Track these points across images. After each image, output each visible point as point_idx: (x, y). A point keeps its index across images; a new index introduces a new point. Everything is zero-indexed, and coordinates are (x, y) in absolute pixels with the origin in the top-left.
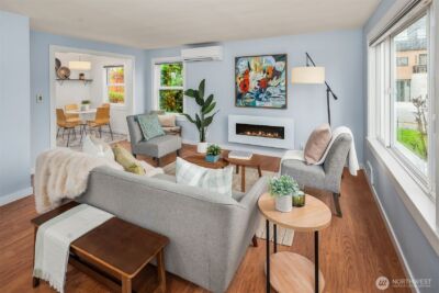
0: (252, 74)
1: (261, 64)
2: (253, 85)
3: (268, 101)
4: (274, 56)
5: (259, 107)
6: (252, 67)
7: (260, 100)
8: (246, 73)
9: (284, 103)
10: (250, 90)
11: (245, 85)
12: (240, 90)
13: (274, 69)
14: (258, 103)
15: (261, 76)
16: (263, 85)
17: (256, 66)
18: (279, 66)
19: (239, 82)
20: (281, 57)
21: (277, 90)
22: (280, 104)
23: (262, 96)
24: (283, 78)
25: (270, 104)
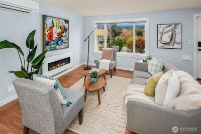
0: (55, 28)
1: (59, 23)
2: (55, 36)
3: (62, 45)
4: (65, 20)
5: (58, 49)
6: (55, 24)
7: (59, 45)
8: (51, 28)
9: (67, 45)
10: (53, 39)
11: (51, 36)
12: (47, 39)
13: (64, 27)
14: (57, 47)
15: (59, 30)
16: (60, 35)
17: (56, 24)
18: (66, 25)
19: (47, 33)
20: (67, 22)
21: (65, 38)
22: (66, 45)
23: (59, 42)
24: (67, 32)
25: (62, 47)
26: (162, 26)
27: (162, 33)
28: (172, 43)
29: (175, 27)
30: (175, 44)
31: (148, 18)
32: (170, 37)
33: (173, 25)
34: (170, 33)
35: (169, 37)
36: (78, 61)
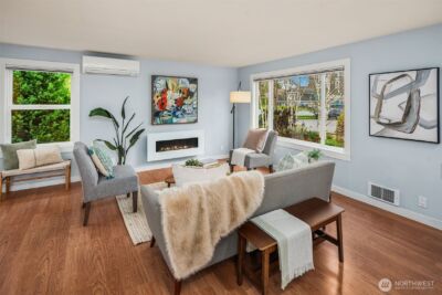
0: (169, 93)
1: (178, 85)
2: (170, 103)
3: (183, 117)
4: (188, 79)
5: (176, 123)
6: (170, 86)
7: (177, 117)
8: (164, 92)
9: (195, 118)
10: (168, 108)
11: (163, 104)
12: (157, 108)
13: (188, 90)
14: (175, 120)
15: (178, 95)
16: (180, 103)
17: (173, 85)
18: (192, 87)
19: (156, 100)
20: (194, 81)
21: (190, 108)
22: (192, 119)
23: (178, 113)
24: (195, 98)
25: (184, 120)
26: (382, 77)
27: (381, 98)
28: (409, 124)
29: (418, 79)
30: (418, 126)
31: (348, 60)
32: (404, 106)
33: (413, 75)
34: (404, 97)
35: (399, 106)
36: (222, 148)
